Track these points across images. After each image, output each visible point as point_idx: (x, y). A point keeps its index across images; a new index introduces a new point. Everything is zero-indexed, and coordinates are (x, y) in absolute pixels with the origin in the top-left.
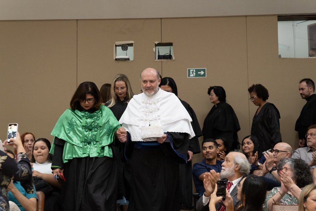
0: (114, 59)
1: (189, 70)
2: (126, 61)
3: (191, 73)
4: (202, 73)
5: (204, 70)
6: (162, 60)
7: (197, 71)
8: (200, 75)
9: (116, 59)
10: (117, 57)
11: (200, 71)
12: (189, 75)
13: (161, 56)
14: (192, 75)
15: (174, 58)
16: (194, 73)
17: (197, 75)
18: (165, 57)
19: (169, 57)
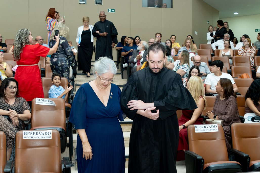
1: (108, 9)
2: (84, 4)
3: (109, 10)
4: (113, 11)
5: (114, 10)
7: (112, 10)
8: (112, 12)
9: (80, 3)
10: (80, 2)
11: (113, 10)
12: (108, 11)
13: (97, 3)
14: (109, 12)
15: (103, 4)
16: (110, 11)
17: (112, 11)
18: (99, 4)
19: (101, 4)
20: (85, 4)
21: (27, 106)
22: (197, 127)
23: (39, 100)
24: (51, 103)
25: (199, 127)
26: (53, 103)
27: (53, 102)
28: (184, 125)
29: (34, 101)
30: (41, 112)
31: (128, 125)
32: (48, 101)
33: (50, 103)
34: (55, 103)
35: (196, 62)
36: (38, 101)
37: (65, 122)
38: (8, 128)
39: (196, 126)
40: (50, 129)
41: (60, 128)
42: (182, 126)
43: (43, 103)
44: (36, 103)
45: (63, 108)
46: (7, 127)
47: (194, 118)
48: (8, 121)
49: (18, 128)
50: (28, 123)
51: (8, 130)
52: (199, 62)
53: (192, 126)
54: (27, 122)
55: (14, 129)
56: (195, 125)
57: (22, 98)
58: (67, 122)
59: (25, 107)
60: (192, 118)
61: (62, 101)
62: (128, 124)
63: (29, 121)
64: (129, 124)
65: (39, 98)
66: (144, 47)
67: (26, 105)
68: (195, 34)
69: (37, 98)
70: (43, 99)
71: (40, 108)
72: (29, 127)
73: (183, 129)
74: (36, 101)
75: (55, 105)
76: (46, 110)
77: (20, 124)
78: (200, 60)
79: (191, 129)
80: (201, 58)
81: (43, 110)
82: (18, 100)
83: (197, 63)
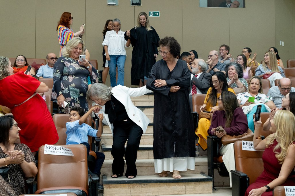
0: (107, 4)
1: (150, 12)
3: (151, 14)
4: (157, 14)
5: (158, 13)
6: (135, 6)
7: (154, 13)
8: (156, 15)
9: (108, 4)
10: (109, 3)
11: (156, 13)
13: (134, 3)
14: (151, 15)
15: (141, 5)
16: (153, 14)
17: (154, 15)
18: (136, 4)
19: (138, 4)
20: (115, 5)
21: (31, 157)
22: (289, 190)
23: (49, 148)
24: (67, 152)
25: (292, 190)
26: (69, 152)
27: (69, 150)
28: (267, 187)
29: (41, 150)
30: (53, 165)
31: (181, 185)
32: (62, 149)
33: (65, 151)
34: (72, 153)
35: (283, 87)
36: (48, 150)
37: (87, 180)
38: (3, 191)
39: (287, 189)
40: (64, 191)
41: (80, 190)
42: (265, 187)
43: (55, 152)
44: (45, 153)
45: (84, 160)
46: (2, 188)
47: (283, 175)
48: (3, 181)
49: (18, 190)
50: (32, 183)
51: (3, 193)
52: (287, 87)
53: (280, 188)
54: (31, 181)
55: (12, 193)
56: (285, 187)
57: (25, 145)
58: (89, 180)
59: (29, 158)
60: (281, 176)
61: (83, 148)
62: (181, 183)
63: (34, 180)
64: (183, 183)
65: (49, 145)
66: (201, 68)
67: (30, 155)
68: (281, 44)
69: (46, 145)
70: (54, 146)
71: (51, 159)
72: (34, 188)
73: (267, 193)
74: (45, 149)
75: (73, 155)
76: (59, 162)
77: (21, 185)
78: (289, 85)
79: (279, 193)
80: (291, 81)
81: (55, 162)
82: (18, 147)
83: (284, 89)
